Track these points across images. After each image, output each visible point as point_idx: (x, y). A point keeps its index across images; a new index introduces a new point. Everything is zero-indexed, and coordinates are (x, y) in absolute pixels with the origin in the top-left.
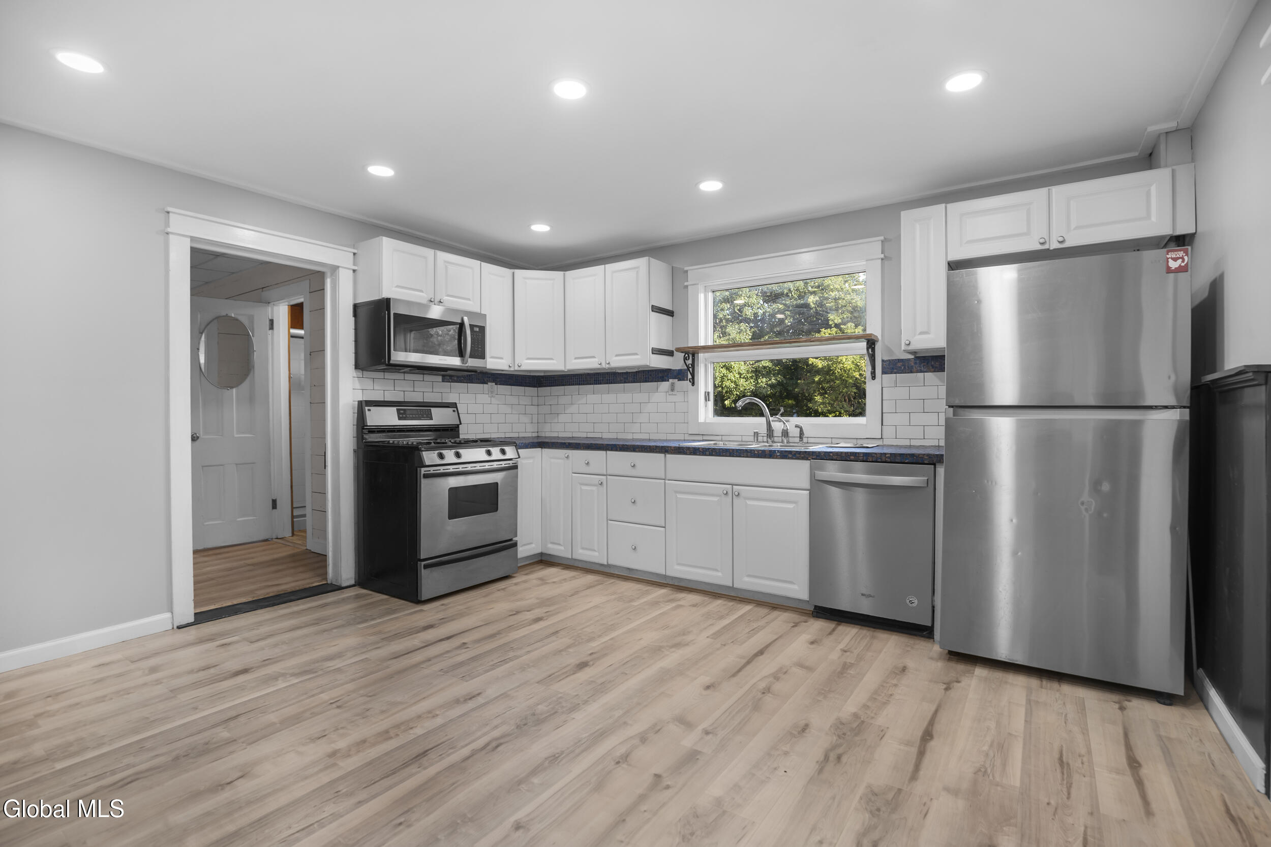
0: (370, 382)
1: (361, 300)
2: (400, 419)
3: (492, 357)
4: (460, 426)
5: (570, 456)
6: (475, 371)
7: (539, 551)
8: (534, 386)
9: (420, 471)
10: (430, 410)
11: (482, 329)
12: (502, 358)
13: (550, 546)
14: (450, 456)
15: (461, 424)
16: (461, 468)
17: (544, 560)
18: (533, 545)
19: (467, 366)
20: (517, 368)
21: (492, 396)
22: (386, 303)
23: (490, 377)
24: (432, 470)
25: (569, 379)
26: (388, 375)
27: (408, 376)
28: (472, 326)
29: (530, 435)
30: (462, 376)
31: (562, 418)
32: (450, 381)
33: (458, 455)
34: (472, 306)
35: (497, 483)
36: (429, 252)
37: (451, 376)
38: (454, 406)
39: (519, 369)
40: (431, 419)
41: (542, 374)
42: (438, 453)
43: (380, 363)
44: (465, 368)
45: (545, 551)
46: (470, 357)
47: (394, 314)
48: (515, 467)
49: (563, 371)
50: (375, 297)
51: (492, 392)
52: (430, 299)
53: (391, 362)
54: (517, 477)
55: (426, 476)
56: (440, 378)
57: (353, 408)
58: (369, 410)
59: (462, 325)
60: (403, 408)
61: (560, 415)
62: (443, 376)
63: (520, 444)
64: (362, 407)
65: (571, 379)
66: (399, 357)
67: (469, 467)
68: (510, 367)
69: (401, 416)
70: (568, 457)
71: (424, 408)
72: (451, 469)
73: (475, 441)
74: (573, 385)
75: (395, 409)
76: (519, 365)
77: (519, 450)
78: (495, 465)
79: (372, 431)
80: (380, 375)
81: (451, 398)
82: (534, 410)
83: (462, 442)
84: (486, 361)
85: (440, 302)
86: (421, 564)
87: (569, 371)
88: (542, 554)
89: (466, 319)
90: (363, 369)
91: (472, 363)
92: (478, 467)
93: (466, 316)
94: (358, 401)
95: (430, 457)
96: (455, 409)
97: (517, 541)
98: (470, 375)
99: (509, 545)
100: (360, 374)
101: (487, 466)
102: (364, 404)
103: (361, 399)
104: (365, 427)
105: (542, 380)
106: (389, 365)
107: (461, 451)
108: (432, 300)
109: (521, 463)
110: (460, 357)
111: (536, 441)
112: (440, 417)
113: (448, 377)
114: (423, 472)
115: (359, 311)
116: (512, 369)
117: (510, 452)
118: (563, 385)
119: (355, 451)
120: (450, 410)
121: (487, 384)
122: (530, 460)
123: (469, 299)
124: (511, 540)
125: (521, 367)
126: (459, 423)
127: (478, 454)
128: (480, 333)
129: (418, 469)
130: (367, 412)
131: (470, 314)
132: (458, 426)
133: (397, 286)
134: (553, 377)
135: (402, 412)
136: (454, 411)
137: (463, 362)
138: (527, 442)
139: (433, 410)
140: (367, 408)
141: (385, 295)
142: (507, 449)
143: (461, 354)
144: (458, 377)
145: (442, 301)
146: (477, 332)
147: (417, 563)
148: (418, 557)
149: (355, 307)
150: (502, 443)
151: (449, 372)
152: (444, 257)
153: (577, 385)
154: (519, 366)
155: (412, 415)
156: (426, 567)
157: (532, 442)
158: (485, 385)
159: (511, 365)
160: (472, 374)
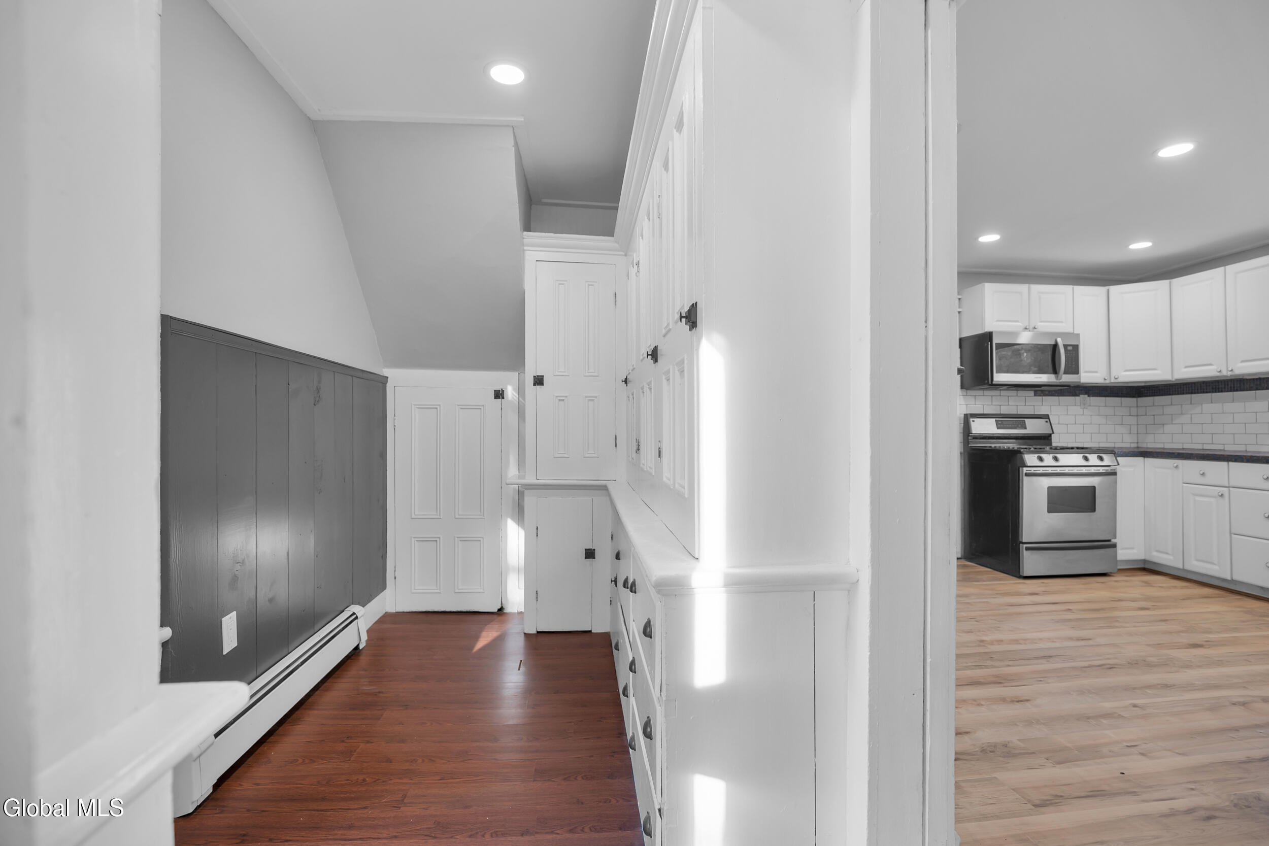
0: (973, 399)
1: (966, 334)
2: (998, 428)
3: (1086, 372)
4: (1053, 435)
5: (1180, 466)
6: (1069, 386)
7: (1142, 557)
8: (1134, 397)
9: (1023, 470)
10: (1024, 421)
11: (1076, 348)
12: (1096, 372)
13: (1155, 554)
14: (1048, 459)
15: (1053, 433)
16: (1058, 470)
17: (1147, 568)
18: (1135, 551)
19: (1061, 382)
20: (1113, 380)
21: (1085, 408)
22: (989, 336)
23: (1082, 390)
24: (1033, 470)
25: (1178, 388)
26: (987, 393)
27: (1003, 393)
28: (1065, 346)
29: (1128, 445)
30: (1054, 391)
31: (1168, 428)
32: (1042, 395)
33: (1056, 459)
34: (1065, 328)
35: (1094, 488)
36: (1023, 288)
37: (1042, 391)
38: (1047, 417)
39: (1116, 381)
40: (1025, 428)
41: (1143, 384)
42: (1038, 457)
43: (984, 384)
44: (1058, 384)
45: (1148, 558)
46: (1064, 373)
47: (996, 344)
48: (1114, 473)
49: (1170, 381)
50: (979, 331)
51: (1084, 404)
52: (1025, 326)
53: (994, 383)
54: (1116, 482)
55: (1027, 475)
56: (1032, 393)
57: (960, 420)
58: (973, 421)
59: (1055, 347)
60: (1002, 419)
61: (1165, 426)
62: (1035, 392)
63: (1119, 453)
64: (967, 419)
65: (1181, 388)
66: (1000, 378)
67: (1067, 470)
68: (1105, 379)
69: (999, 426)
70: (1177, 467)
71: (1019, 419)
72: (1050, 470)
73: (1072, 448)
74: (1183, 394)
75: (994, 420)
76: (1116, 377)
77: (1118, 458)
78: (1093, 470)
79: (975, 438)
80: (981, 392)
81: (1043, 411)
82: (1133, 420)
83: (1058, 448)
84: (1080, 375)
85: (1035, 328)
86: (1023, 546)
87: (1176, 380)
88: (1145, 561)
89: (1059, 340)
90: (967, 389)
91: (1066, 378)
92: (1075, 470)
93: (1060, 337)
94: (964, 414)
95: (1031, 459)
96: (1048, 420)
97: (1116, 543)
98: (1061, 390)
99: (1107, 545)
100: (964, 392)
101: (1084, 470)
102: (969, 416)
103: (966, 413)
104: (970, 435)
105: (1143, 390)
106: (992, 385)
107: (1058, 456)
108: (1028, 327)
109: (1119, 469)
110: (1053, 374)
111: (1136, 450)
112: (1033, 427)
113: (1040, 392)
114: (1025, 472)
115: (964, 344)
116: (1107, 381)
117: (1108, 460)
118: (1170, 395)
119: (961, 453)
120: (1044, 420)
121: (1079, 396)
122: (1128, 468)
123: (1062, 322)
124: (1109, 541)
125: (1118, 379)
126: (1051, 432)
127: (1076, 459)
128: (1073, 351)
129: (1021, 469)
130: (972, 423)
131: (1063, 335)
132: (1050, 435)
133: (998, 321)
134: (1157, 387)
135: (1000, 422)
136: (1046, 422)
137: (1057, 378)
138: (1127, 450)
139: (1026, 420)
140: (971, 420)
141: (987, 329)
142: (1104, 456)
143: (1055, 371)
144: (1049, 391)
145: (1036, 327)
146: (1070, 350)
147: (1019, 545)
148: (1020, 540)
149: (961, 340)
150: (1100, 452)
151: (1043, 388)
152: (1037, 288)
153: (1189, 393)
154: (1116, 379)
155: (1009, 425)
156: (1027, 549)
157: (1132, 452)
158: (1077, 398)
159: (1106, 378)
160: (1064, 389)
